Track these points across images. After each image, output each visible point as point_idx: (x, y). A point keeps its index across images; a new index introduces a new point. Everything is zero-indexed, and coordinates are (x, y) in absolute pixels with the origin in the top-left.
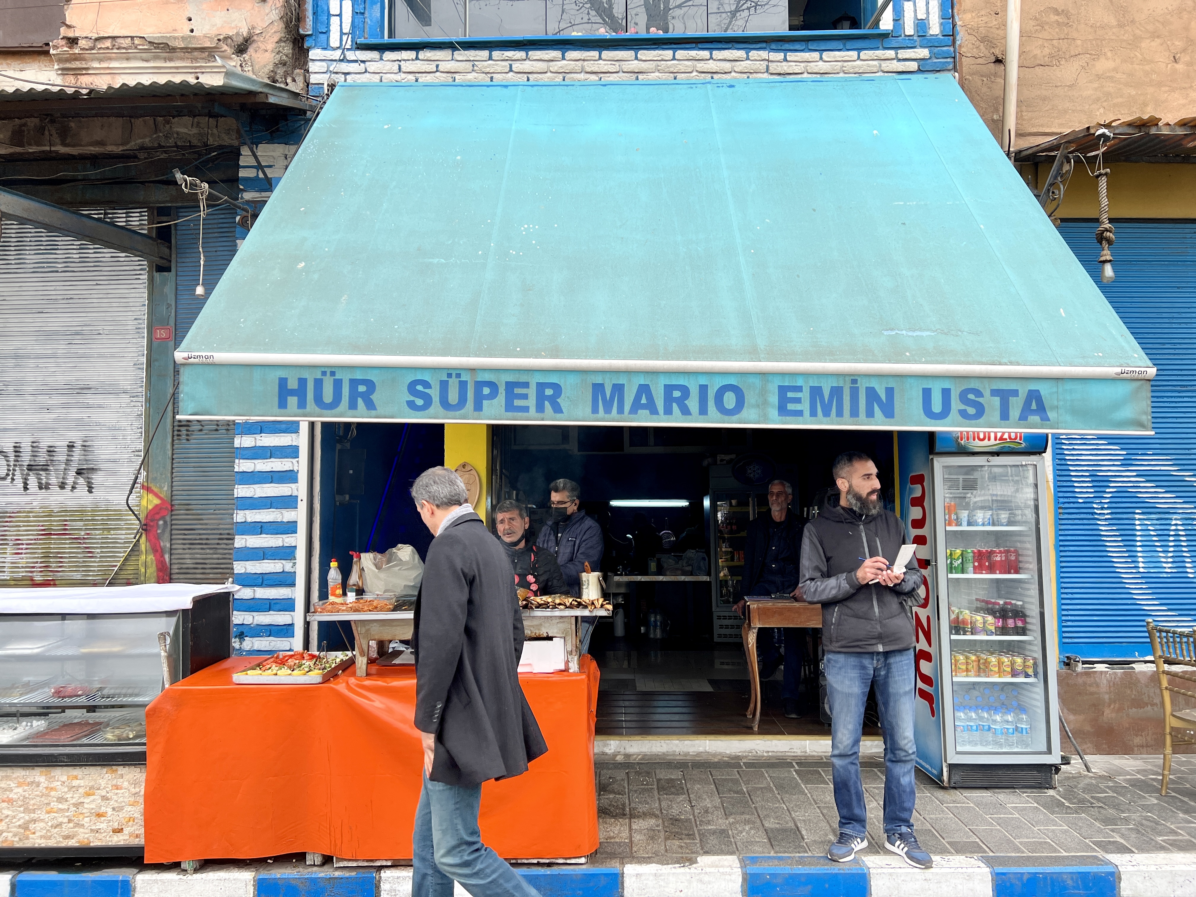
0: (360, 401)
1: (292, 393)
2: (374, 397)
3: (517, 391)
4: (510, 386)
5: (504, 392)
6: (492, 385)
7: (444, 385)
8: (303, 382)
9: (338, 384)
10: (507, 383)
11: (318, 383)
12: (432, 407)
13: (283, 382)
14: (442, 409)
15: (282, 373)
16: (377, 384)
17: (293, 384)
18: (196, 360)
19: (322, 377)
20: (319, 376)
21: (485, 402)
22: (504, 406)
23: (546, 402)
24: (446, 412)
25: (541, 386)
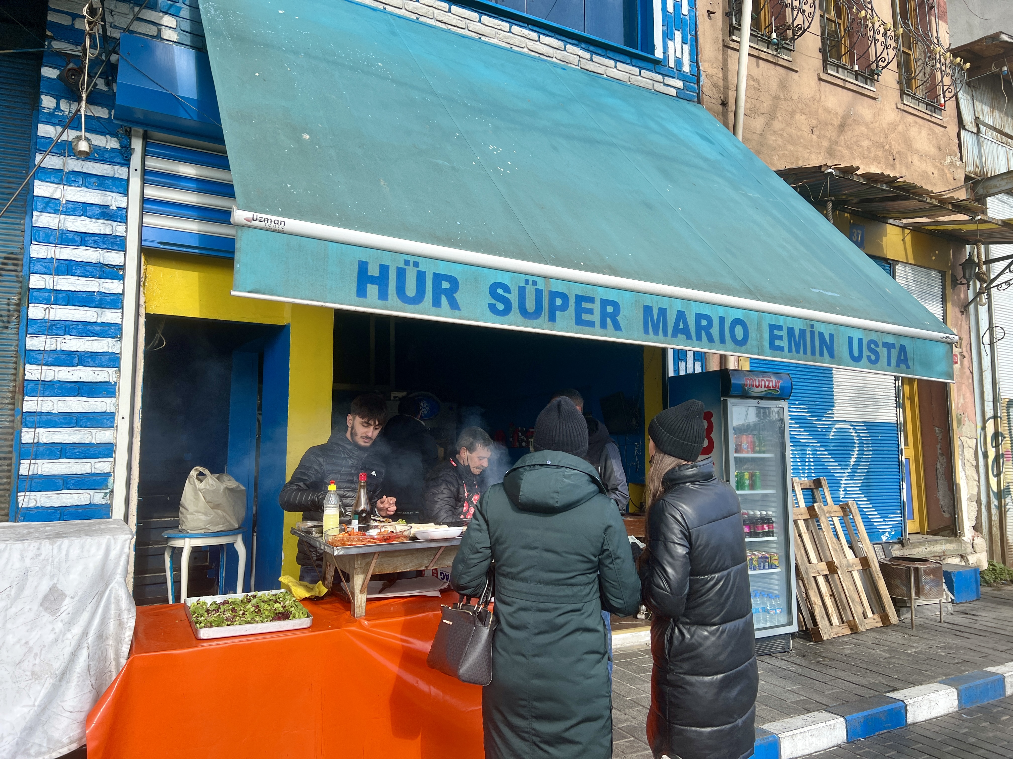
0: (443, 298)
1: (373, 280)
2: (457, 296)
3: (585, 305)
4: (580, 299)
5: (574, 305)
6: (564, 297)
7: (522, 291)
8: (384, 269)
9: (421, 276)
10: (577, 296)
11: (401, 273)
12: (512, 313)
13: (363, 267)
14: (521, 317)
15: (363, 256)
16: (460, 282)
17: (374, 271)
18: (262, 224)
19: (406, 267)
20: (402, 265)
21: (558, 313)
22: (574, 319)
23: (608, 319)
24: (524, 319)
25: (604, 303)
